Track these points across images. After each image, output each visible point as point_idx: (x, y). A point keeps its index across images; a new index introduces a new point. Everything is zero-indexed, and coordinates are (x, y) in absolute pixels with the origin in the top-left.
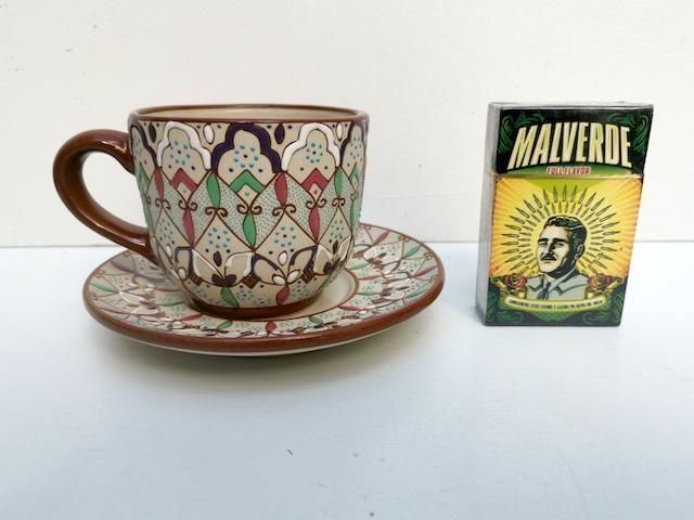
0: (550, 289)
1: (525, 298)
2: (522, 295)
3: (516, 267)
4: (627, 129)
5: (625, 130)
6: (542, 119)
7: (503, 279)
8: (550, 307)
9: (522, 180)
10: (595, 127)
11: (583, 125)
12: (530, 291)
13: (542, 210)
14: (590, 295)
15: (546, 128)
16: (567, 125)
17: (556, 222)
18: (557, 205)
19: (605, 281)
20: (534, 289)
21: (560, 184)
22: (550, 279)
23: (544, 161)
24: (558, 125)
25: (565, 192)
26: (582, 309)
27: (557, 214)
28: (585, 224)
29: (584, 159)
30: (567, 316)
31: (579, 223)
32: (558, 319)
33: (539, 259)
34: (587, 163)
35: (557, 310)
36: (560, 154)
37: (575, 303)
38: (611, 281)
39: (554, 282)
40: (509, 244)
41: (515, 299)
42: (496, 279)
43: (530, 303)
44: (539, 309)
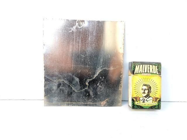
0: (145, 100)
2: (139, 102)
3: (137, 95)
4: (157, 67)
5: (156, 67)
6: (140, 64)
7: (135, 98)
8: (145, 105)
9: (137, 76)
10: (151, 66)
11: (148, 65)
12: (141, 101)
13: (142, 82)
14: (154, 102)
15: (141, 66)
16: (145, 65)
17: (145, 85)
18: (145, 82)
19: (156, 99)
20: (142, 100)
21: (145, 77)
22: (144, 98)
23: (141, 72)
24: (144, 65)
25: (146, 79)
26: (152, 105)
28: (151, 86)
29: (149, 72)
30: (149, 107)
31: (149, 85)
32: (147, 108)
33: (142, 93)
34: (150, 73)
35: (147, 105)
36: (144, 71)
37: (151, 104)
38: (158, 99)
39: (146, 99)
40: (135, 90)
41: (138, 103)
42: (133, 98)
43: (141, 103)
44: (143, 105)
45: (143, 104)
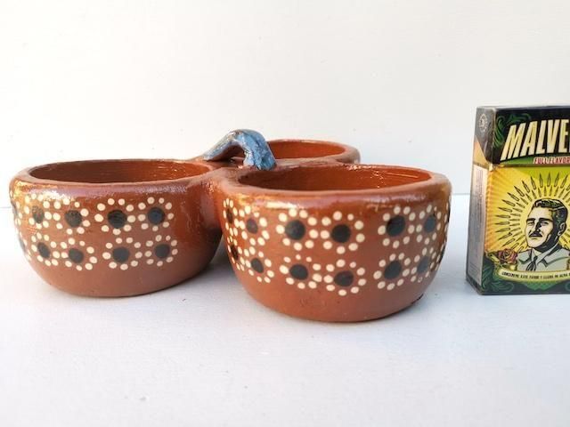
0: (537, 262)
1: (516, 270)
2: (513, 267)
3: (507, 243)
6: (530, 118)
7: (497, 254)
8: (537, 277)
9: (513, 169)
11: (564, 122)
12: (520, 264)
13: (530, 194)
15: (533, 125)
16: (550, 122)
17: (542, 204)
18: (542, 190)
20: (523, 263)
21: (545, 172)
22: (537, 253)
23: (531, 152)
24: (544, 123)
25: (549, 178)
26: (565, 278)
27: (543, 197)
29: (565, 151)
30: (552, 285)
31: (561, 204)
32: (544, 288)
33: (527, 235)
34: (568, 153)
35: (543, 280)
36: (545, 146)
37: (559, 274)
39: (541, 256)
41: (507, 271)
42: (491, 254)
43: (520, 274)
44: (529, 280)
45: (530, 274)
